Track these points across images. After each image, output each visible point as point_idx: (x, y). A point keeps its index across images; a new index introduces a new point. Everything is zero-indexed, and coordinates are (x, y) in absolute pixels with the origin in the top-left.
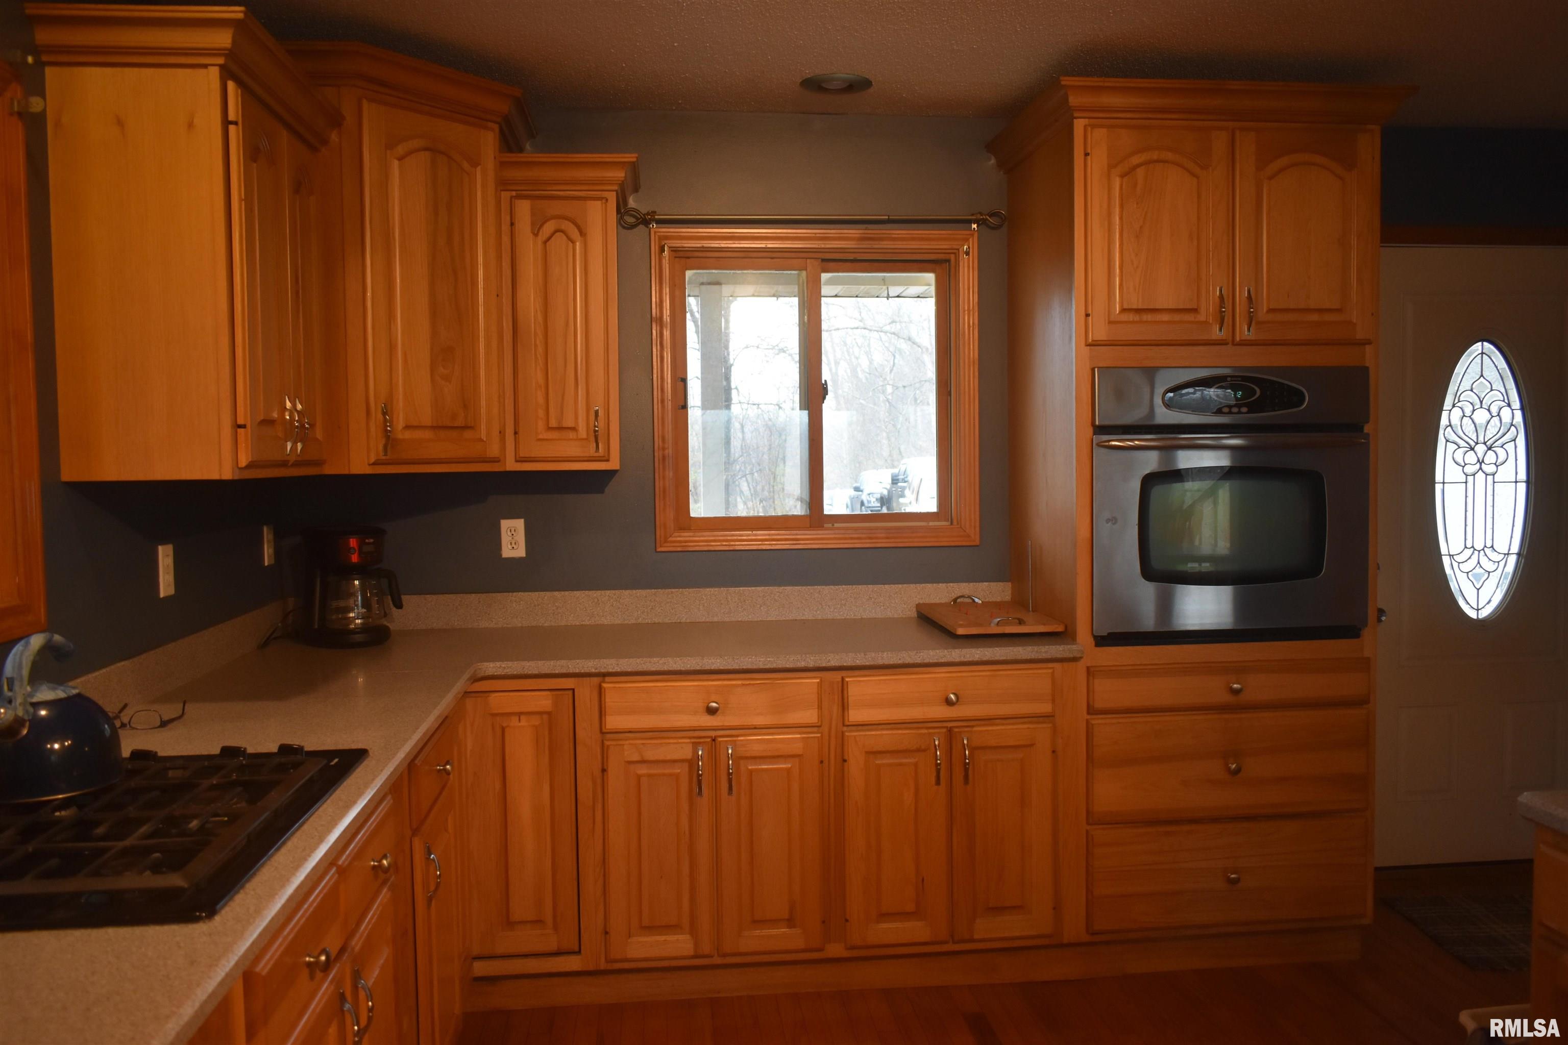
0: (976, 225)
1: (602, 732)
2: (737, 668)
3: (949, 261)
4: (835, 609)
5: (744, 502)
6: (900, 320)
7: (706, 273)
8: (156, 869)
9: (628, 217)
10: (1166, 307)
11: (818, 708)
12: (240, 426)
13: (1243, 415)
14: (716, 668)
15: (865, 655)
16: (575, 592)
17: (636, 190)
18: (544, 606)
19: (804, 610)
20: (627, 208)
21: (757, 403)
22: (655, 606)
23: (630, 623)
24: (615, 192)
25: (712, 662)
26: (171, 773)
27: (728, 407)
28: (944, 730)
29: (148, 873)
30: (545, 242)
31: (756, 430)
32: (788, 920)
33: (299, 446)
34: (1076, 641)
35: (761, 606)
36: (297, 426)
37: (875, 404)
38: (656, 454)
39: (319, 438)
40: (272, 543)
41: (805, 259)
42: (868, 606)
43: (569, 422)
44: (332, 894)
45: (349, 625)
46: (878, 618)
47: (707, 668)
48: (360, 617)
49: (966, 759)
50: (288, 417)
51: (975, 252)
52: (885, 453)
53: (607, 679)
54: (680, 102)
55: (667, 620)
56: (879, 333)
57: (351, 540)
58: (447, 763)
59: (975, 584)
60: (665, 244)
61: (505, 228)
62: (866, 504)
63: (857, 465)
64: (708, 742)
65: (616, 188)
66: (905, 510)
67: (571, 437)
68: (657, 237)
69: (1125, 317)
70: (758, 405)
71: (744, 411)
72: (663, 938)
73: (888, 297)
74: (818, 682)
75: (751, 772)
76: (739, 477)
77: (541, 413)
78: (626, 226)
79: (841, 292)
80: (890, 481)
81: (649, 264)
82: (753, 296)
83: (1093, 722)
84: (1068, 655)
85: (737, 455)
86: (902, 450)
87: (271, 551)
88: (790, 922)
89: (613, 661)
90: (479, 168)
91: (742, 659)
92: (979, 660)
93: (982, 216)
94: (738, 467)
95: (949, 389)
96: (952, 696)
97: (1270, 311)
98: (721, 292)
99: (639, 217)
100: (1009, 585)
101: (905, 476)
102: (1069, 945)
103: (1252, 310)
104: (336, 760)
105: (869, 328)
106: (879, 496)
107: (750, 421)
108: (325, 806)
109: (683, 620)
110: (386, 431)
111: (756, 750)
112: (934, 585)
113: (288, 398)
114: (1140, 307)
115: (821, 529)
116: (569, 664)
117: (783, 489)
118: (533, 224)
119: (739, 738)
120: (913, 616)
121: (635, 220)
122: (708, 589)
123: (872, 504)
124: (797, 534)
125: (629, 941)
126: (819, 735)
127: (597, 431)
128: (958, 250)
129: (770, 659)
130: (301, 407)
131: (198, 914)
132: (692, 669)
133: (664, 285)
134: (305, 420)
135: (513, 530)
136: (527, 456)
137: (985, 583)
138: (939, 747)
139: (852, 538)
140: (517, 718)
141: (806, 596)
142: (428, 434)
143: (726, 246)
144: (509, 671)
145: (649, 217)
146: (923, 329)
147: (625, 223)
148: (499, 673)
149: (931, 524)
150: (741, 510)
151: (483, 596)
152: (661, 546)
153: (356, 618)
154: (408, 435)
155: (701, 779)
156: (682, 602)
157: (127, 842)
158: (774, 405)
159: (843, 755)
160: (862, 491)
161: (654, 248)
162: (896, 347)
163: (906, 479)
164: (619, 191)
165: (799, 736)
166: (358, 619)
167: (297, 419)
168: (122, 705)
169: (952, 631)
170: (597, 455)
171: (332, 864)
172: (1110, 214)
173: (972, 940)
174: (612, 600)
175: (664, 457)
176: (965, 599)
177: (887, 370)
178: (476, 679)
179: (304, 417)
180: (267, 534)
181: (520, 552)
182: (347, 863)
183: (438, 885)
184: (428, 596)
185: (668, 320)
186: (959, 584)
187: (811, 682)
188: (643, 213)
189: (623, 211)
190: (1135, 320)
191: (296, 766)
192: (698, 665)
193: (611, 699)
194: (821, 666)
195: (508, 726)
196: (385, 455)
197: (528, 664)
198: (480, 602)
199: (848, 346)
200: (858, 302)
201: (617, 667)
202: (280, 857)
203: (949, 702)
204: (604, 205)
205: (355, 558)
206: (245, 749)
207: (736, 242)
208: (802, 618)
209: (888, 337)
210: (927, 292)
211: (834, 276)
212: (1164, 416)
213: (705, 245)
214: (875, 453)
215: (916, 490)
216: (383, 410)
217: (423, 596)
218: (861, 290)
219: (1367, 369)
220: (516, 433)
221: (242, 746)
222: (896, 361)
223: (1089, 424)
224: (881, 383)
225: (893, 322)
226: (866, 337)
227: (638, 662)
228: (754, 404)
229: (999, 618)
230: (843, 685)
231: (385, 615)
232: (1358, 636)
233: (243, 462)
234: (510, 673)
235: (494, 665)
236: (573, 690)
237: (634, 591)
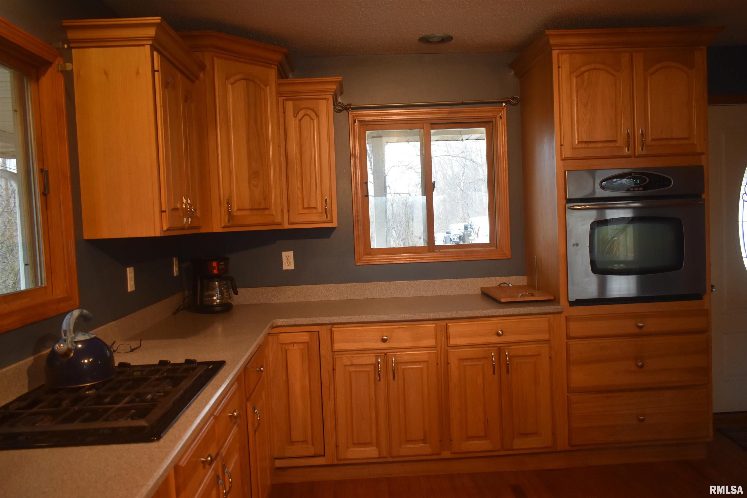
0: (505, 104)
1: (332, 351)
2: (396, 320)
3: (492, 122)
4: (441, 291)
5: (394, 240)
6: (466, 151)
7: (376, 132)
8: (133, 418)
9: (338, 107)
10: (600, 140)
11: (435, 338)
12: (163, 212)
13: (640, 191)
14: (386, 320)
15: (457, 312)
16: (318, 285)
17: (342, 94)
18: (304, 292)
19: (427, 291)
20: (337, 103)
21: (399, 193)
22: (355, 291)
23: (344, 299)
24: (332, 96)
25: (384, 317)
26: (135, 373)
27: (385, 196)
28: (496, 348)
29: (129, 419)
30: (300, 120)
31: (398, 206)
32: (423, 440)
33: (190, 220)
34: (560, 304)
35: (406, 290)
36: (189, 211)
37: (455, 192)
38: (354, 219)
39: (198, 216)
40: (178, 266)
41: (423, 124)
42: (457, 289)
43: (313, 205)
44: (212, 430)
45: (214, 303)
46: (462, 295)
47: (382, 320)
48: (219, 299)
49: (507, 362)
50: (184, 207)
51: (505, 117)
52: (461, 215)
53: (335, 326)
54: (361, 51)
55: (361, 298)
56: (457, 157)
57: (214, 263)
58: (262, 367)
59: (509, 277)
60: (356, 119)
61: (281, 114)
62: (452, 240)
63: (448, 221)
64: (383, 355)
65: (332, 93)
66: (471, 242)
67: (314, 212)
68: (352, 116)
69: (580, 146)
70: (399, 194)
71: (393, 198)
72: (363, 449)
73: (462, 140)
74: (435, 326)
75: (404, 369)
76: (391, 228)
77: (300, 201)
78: (337, 111)
79: (439, 139)
80: (464, 229)
81: (349, 129)
82: (397, 142)
83: (569, 343)
84: (556, 311)
85: (390, 218)
86: (469, 213)
87: (177, 269)
88: (424, 441)
89: (337, 318)
90: (268, 87)
91: (398, 316)
92: (513, 314)
93: (508, 99)
94: (390, 224)
95: (494, 183)
96: (500, 332)
97: (653, 140)
98: (382, 141)
99: (343, 107)
100: (525, 277)
101: (471, 226)
102: (560, 452)
103: (643, 140)
104: (211, 366)
105: (452, 155)
106: (458, 236)
107: (396, 202)
108: (207, 387)
109: (369, 297)
110: (229, 212)
111: (406, 358)
112: (489, 278)
113: (184, 198)
114: (587, 140)
115: (433, 252)
116: (316, 319)
117: (412, 234)
118: (294, 112)
119: (398, 353)
120: (479, 293)
121: (342, 108)
122: (380, 283)
123: (455, 240)
124: (422, 255)
125: (348, 450)
126: (436, 351)
127: (326, 209)
128: (497, 116)
129: (411, 315)
130: (190, 201)
131: (153, 438)
132: (374, 320)
133: (356, 138)
134: (192, 208)
135: (288, 257)
136: (294, 222)
137: (514, 277)
138: (494, 356)
139: (449, 257)
140: (293, 345)
141: (427, 284)
142: (248, 213)
143: (385, 119)
144: (288, 323)
145: (348, 106)
146: (478, 155)
147: (337, 110)
148: (284, 324)
149: (487, 249)
150: (393, 245)
151: (275, 288)
152: (357, 263)
153: (217, 300)
154: (239, 213)
155: (380, 373)
156: (368, 289)
157: (120, 405)
158: (407, 194)
159: (447, 360)
160: (450, 234)
161: (351, 121)
162: (465, 164)
163: (472, 227)
164: (334, 95)
165: (426, 352)
166: (218, 300)
167: (188, 207)
168: (113, 342)
169: (499, 300)
170: (327, 220)
171: (212, 414)
172: (571, 96)
173: (512, 449)
174: (335, 289)
175: (358, 220)
176: (504, 285)
177: (461, 175)
178: (273, 327)
179: (192, 206)
180: (175, 261)
181: (292, 267)
182: (218, 414)
183: (259, 424)
184: (250, 288)
185: (358, 155)
186: (501, 277)
187: (431, 326)
188: (345, 105)
189: (335, 104)
190: (585, 147)
191: (194, 369)
192: (377, 319)
193: (336, 336)
194: (436, 318)
195: (288, 349)
196: (228, 223)
197: (297, 320)
198: (273, 291)
199: (442, 165)
200: (446, 143)
201: (339, 320)
202: (188, 412)
203: (498, 335)
204: (327, 101)
205: (215, 272)
206: (170, 361)
207: (390, 117)
208: (426, 295)
209: (461, 159)
210: (481, 137)
211: (436, 131)
212: (600, 193)
213: (375, 119)
214: (456, 215)
215: (477, 233)
216: (227, 202)
217: (247, 289)
218: (449, 137)
219: (702, 167)
220: (288, 211)
221: (168, 360)
222: (465, 171)
223: (564, 198)
224: (458, 182)
225: (463, 152)
226: (450, 159)
227: (349, 318)
228: (398, 194)
229: (521, 293)
230: (447, 327)
231: (230, 298)
232: (701, 299)
233: (165, 228)
234: (289, 324)
235: (281, 320)
236: (319, 331)
237: (345, 284)
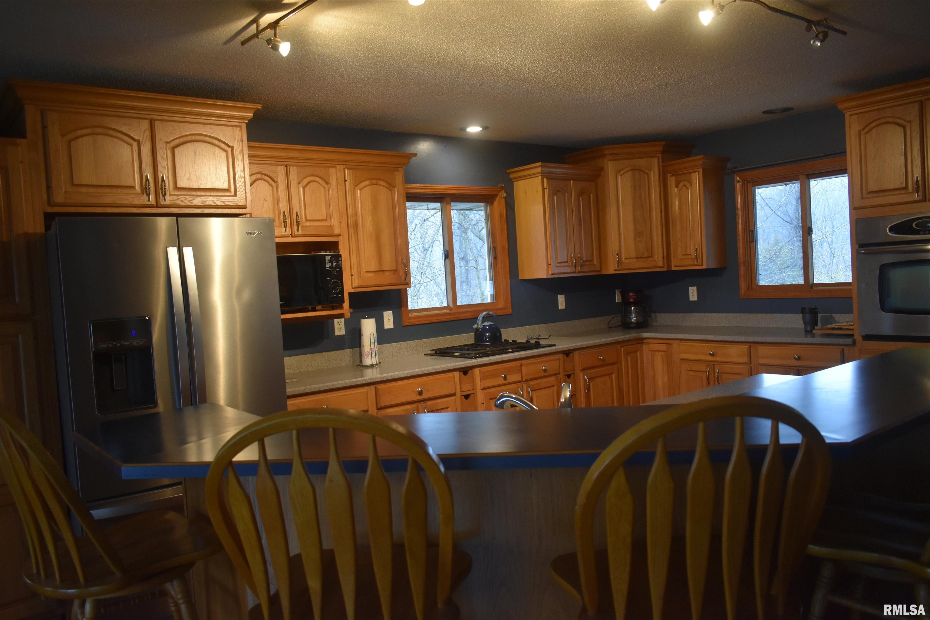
1: (680, 359)
2: (718, 340)
10: (890, 189)
11: (748, 357)
12: (549, 264)
14: (712, 339)
16: (713, 314)
18: (703, 318)
19: (797, 324)
22: (740, 320)
24: (702, 168)
30: (680, 190)
33: (580, 268)
34: (854, 338)
35: (780, 321)
40: (620, 295)
43: (688, 253)
47: (709, 339)
53: (682, 341)
64: (712, 366)
67: (690, 257)
77: (681, 250)
84: (845, 343)
87: (620, 298)
92: (807, 343)
110: (620, 260)
111: (728, 370)
118: (676, 184)
119: (721, 366)
126: (749, 367)
127: (697, 255)
130: (580, 256)
132: (704, 339)
135: (692, 291)
136: (677, 265)
140: (657, 352)
142: (634, 260)
145: (734, 170)
152: (742, 297)
154: (627, 261)
155: (709, 379)
165: (741, 367)
170: (700, 264)
172: (861, 152)
174: (725, 317)
175: (742, 262)
178: (642, 338)
180: (617, 292)
181: (695, 299)
187: (746, 347)
193: (682, 348)
194: (746, 341)
196: (619, 268)
198: (683, 316)
203: (795, 359)
204: (699, 174)
205: (631, 300)
216: (618, 254)
223: (856, 243)
230: (757, 349)
233: (550, 273)
236: (672, 344)
237: (732, 314)
